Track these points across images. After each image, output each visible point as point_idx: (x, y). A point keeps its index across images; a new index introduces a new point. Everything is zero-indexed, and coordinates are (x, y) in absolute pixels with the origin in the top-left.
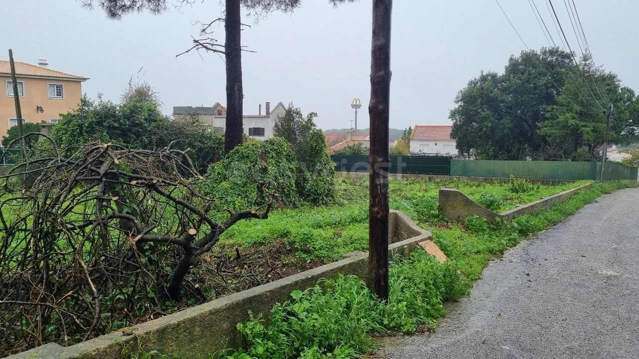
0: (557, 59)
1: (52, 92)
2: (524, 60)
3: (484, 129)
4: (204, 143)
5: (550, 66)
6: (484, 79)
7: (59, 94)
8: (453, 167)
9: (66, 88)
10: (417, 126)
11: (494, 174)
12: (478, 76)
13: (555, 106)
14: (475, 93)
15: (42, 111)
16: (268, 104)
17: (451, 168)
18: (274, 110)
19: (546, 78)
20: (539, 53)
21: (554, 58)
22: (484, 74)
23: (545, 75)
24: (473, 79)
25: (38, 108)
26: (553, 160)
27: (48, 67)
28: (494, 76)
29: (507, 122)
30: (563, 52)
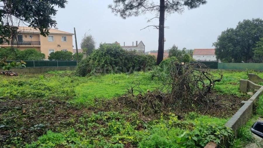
0: (259, 23)
1: (62, 39)
2: (245, 23)
3: (230, 51)
4: (140, 58)
5: (256, 26)
6: (228, 31)
7: (65, 40)
8: (219, 66)
9: (67, 38)
10: (195, 49)
11: (236, 69)
12: (226, 30)
13: (260, 42)
14: (226, 36)
15: (60, 46)
16: (137, 42)
17: (218, 66)
18: (139, 44)
19: (255, 30)
20: (251, 20)
21: (257, 23)
22: (228, 29)
23: (254, 29)
24: (224, 31)
25: (58, 45)
26: (259, 63)
27: (58, 30)
28: (232, 30)
29: (238, 48)
30: (261, 20)
